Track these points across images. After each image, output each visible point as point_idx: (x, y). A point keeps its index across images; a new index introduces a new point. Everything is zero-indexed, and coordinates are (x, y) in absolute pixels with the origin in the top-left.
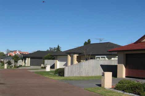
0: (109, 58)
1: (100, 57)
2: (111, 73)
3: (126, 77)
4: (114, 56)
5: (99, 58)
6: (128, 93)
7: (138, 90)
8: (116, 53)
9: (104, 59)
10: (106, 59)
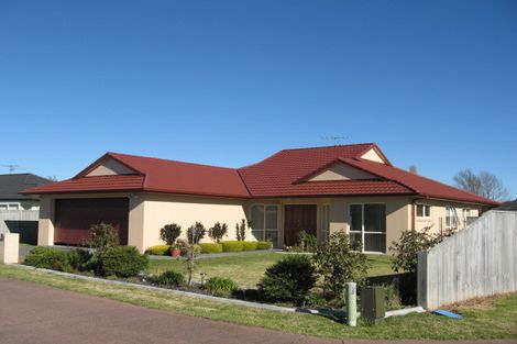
0: (27, 207)
1: (8, 204)
2: (17, 235)
3: (55, 244)
4: (36, 202)
5: (6, 206)
6: (45, 270)
7: (59, 263)
8: (37, 197)
9: (15, 208)
10: (21, 208)
